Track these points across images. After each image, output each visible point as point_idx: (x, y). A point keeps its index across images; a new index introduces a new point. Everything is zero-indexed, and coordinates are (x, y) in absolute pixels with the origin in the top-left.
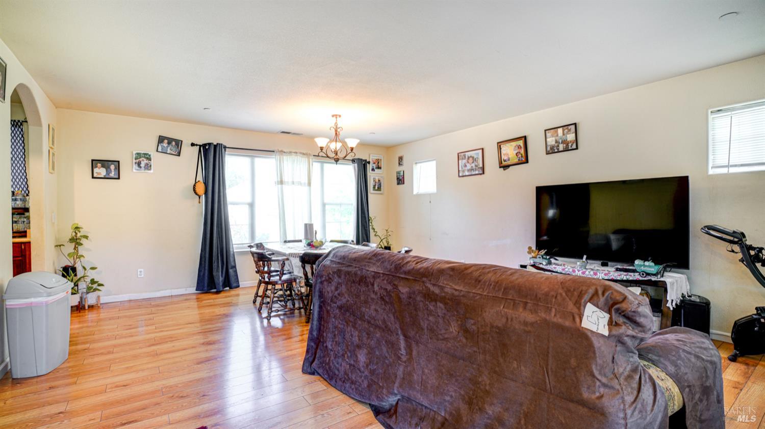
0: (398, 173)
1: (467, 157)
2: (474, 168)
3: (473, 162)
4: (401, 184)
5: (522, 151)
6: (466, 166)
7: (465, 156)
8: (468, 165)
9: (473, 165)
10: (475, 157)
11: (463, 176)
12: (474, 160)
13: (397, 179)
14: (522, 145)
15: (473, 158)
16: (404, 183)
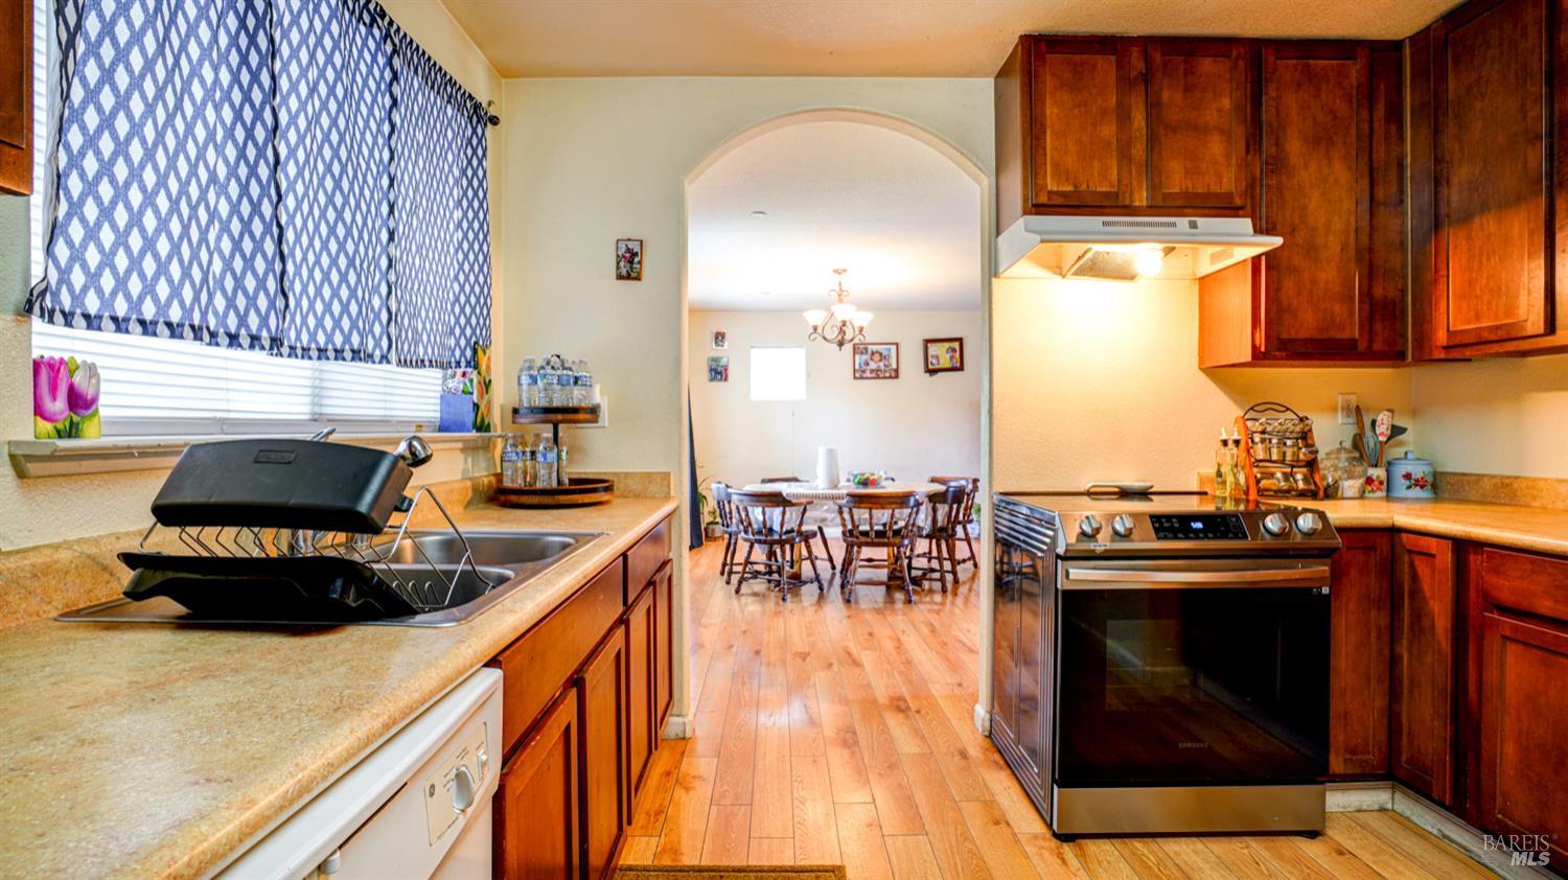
0: (715, 360)
1: (869, 352)
2: (883, 368)
3: (881, 360)
4: (721, 380)
5: (957, 355)
6: (868, 364)
7: (866, 349)
8: (871, 363)
9: (881, 364)
10: (885, 353)
11: (862, 378)
12: (882, 357)
13: (711, 370)
14: (957, 348)
15: (881, 354)
16: (726, 379)
